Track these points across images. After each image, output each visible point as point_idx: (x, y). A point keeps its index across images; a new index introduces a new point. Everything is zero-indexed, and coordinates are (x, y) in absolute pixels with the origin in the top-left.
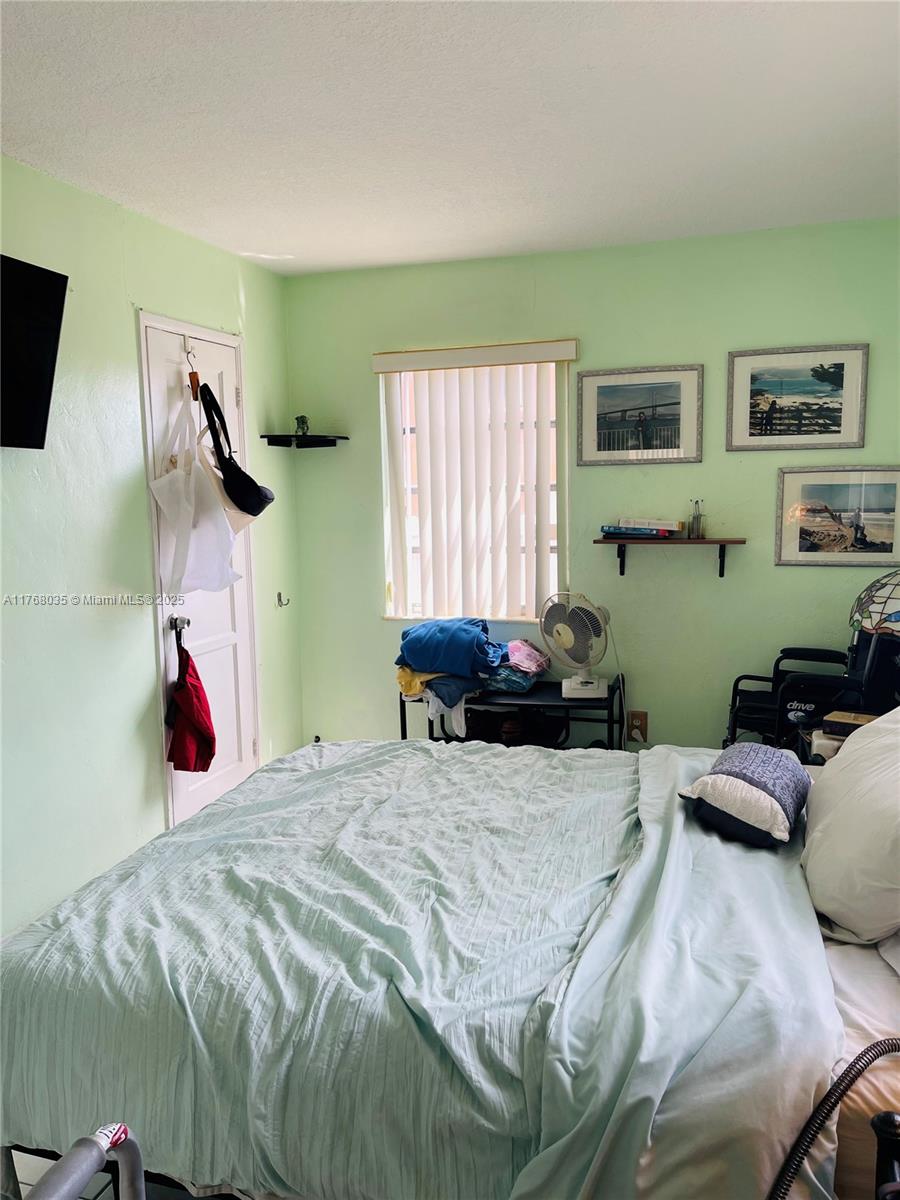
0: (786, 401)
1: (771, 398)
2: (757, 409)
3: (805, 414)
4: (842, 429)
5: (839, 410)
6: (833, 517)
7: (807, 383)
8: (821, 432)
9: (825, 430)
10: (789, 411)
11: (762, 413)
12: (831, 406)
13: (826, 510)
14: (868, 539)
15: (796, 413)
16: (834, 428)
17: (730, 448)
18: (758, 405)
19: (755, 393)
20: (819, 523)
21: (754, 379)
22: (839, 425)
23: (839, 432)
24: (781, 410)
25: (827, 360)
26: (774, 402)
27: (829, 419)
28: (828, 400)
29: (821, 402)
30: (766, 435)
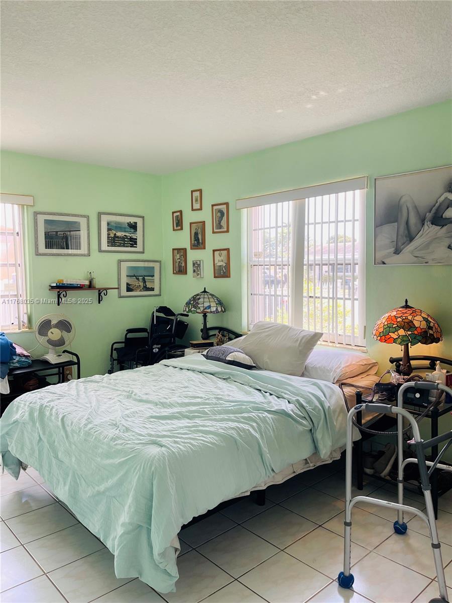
0: (119, 234)
1: (114, 232)
2: (110, 236)
3: (126, 240)
4: (137, 246)
5: (136, 239)
6: (137, 279)
7: (125, 228)
8: (131, 247)
9: (132, 246)
10: (120, 238)
11: (112, 238)
12: (134, 237)
13: (134, 276)
14: (147, 286)
15: (123, 238)
16: (135, 246)
17: (100, 251)
18: (110, 234)
19: (109, 230)
20: (133, 281)
21: (108, 224)
22: (136, 245)
23: (136, 247)
24: (118, 237)
25: (132, 220)
26: (115, 234)
27: (133, 242)
28: (133, 235)
29: (131, 235)
30: (113, 246)
